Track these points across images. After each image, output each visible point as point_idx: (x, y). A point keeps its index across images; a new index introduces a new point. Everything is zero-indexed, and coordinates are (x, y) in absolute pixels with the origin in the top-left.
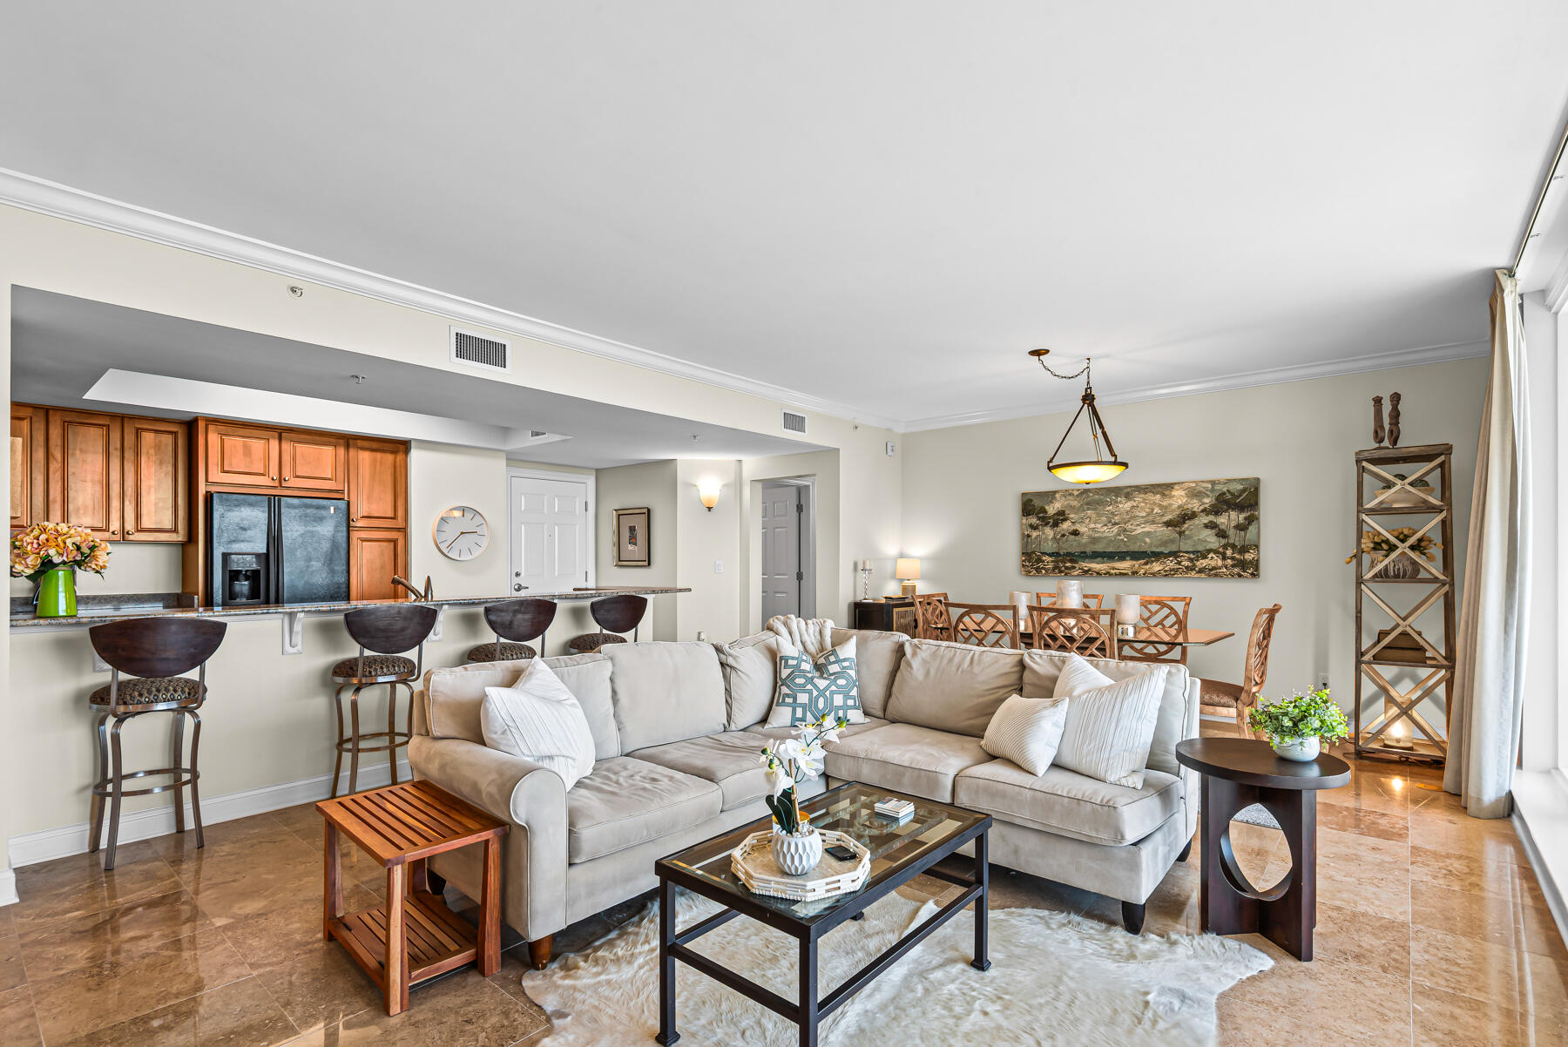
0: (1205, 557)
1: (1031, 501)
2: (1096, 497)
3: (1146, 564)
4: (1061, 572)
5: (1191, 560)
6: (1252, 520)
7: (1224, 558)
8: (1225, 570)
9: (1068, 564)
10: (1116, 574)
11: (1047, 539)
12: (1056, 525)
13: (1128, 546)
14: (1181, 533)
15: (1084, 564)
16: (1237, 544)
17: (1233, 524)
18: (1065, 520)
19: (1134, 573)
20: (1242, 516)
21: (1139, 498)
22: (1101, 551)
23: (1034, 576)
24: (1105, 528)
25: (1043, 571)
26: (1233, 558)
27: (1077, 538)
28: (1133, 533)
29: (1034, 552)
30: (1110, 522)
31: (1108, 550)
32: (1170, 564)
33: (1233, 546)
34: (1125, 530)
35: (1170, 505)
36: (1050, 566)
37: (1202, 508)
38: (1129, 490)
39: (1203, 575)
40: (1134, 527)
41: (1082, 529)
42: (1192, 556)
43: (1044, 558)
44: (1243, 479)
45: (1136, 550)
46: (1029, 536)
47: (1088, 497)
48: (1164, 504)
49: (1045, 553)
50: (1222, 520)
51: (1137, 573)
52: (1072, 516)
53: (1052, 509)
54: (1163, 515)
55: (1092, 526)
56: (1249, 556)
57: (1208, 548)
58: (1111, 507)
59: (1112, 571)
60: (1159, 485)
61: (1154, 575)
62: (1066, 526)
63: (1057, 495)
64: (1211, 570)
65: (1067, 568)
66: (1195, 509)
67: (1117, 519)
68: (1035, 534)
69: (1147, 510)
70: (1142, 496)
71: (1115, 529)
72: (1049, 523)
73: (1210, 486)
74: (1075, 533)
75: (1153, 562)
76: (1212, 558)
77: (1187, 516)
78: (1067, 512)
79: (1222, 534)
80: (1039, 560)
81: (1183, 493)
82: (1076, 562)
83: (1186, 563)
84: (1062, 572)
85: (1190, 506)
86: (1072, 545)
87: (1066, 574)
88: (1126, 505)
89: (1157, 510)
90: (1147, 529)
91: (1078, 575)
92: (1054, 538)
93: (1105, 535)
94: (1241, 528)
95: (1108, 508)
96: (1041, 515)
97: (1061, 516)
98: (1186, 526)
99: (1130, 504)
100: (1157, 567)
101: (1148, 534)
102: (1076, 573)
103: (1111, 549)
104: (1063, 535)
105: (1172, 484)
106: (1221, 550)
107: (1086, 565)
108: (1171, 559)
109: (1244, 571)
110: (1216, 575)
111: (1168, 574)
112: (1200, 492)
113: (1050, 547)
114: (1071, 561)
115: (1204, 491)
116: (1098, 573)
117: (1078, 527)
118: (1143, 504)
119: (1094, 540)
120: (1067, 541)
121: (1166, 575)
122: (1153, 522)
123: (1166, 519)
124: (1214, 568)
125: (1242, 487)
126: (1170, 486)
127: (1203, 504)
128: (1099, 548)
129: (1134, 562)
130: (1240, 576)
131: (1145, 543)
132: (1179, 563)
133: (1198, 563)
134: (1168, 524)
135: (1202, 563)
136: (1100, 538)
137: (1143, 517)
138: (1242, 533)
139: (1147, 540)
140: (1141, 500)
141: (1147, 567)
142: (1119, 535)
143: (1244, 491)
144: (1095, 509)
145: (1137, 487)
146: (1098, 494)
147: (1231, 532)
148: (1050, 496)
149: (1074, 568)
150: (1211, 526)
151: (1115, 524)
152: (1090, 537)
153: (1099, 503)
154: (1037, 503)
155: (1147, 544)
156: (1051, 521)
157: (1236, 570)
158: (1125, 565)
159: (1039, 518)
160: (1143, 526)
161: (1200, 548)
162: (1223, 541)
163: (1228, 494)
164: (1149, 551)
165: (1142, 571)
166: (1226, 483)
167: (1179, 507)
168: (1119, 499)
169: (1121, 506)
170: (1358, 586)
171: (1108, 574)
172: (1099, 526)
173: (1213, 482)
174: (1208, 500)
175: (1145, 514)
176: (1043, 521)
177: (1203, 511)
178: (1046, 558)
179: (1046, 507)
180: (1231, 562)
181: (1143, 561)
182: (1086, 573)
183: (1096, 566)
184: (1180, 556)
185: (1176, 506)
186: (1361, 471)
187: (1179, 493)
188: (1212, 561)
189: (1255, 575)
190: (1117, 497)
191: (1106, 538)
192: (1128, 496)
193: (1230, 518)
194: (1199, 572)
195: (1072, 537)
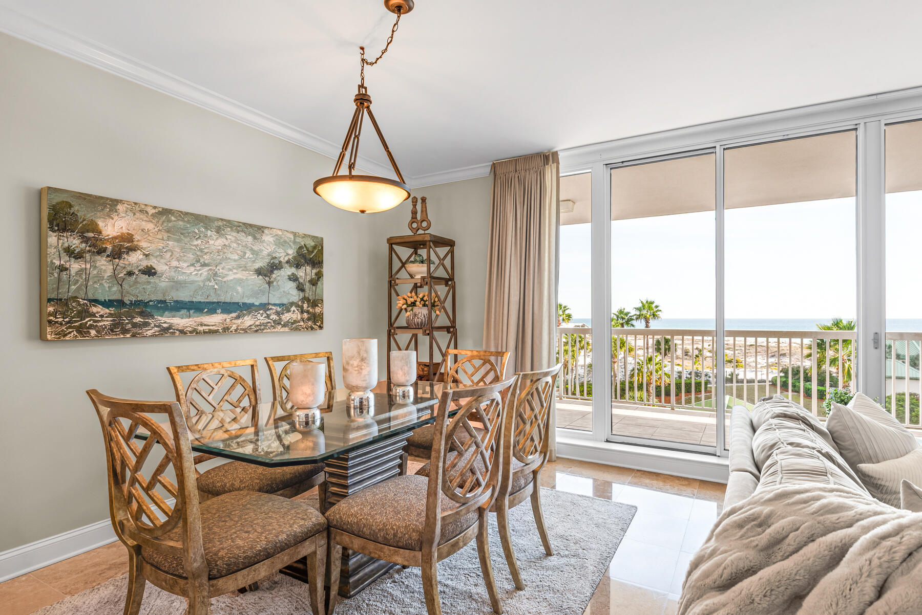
0: (289, 311)
1: (71, 206)
2: (181, 223)
3: (238, 317)
4: (125, 331)
5: (278, 313)
6: (319, 275)
7: (302, 312)
8: (302, 323)
9: (138, 320)
10: (205, 332)
11: (99, 278)
12: (117, 254)
13: (219, 295)
14: (269, 283)
15: (163, 319)
16: (310, 298)
17: (308, 278)
18: (132, 249)
19: (226, 330)
20: (314, 271)
21: (231, 236)
22: (187, 300)
23: (73, 339)
24: (192, 269)
25: (93, 332)
26: (308, 312)
27: (152, 279)
28: (225, 279)
29: (74, 298)
30: (198, 261)
31: (194, 300)
32: (261, 318)
33: (308, 300)
34: (215, 274)
35: (261, 250)
36: (107, 322)
37: (286, 259)
38: (220, 223)
39: (286, 329)
40: (225, 272)
41: (160, 267)
42: (279, 309)
43: (94, 309)
44: (314, 237)
45: (228, 300)
46: (62, 269)
47: (169, 221)
48: (255, 248)
50: (301, 273)
51: (228, 329)
52: (143, 244)
53: (110, 229)
54: (254, 262)
55: (174, 263)
56: (318, 310)
57: (291, 301)
58: (199, 242)
59: (200, 328)
60: (251, 225)
61: (245, 331)
62: (134, 259)
63: (120, 207)
64: (292, 324)
65: (135, 325)
66: (282, 259)
67: (206, 258)
68: (75, 266)
69: (239, 252)
70: (235, 234)
72: (104, 251)
73: (292, 237)
74: (150, 272)
75: (244, 315)
76: (294, 311)
77: (274, 266)
78: (136, 238)
79: (300, 288)
80: (84, 313)
81: (271, 240)
82: (152, 316)
83: (274, 317)
84: (127, 331)
85: (277, 255)
86: (145, 290)
87: (134, 336)
88: (216, 242)
89: (248, 254)
90: (239, 276)
91: (153, 336)
92: (114, 276)
93: (192, 278)
94: (314, 283)
95: (196, 243)
96: (91, 235)
98: (274, 276)
99: (220, 242)
100: (248, 321)
101: (240, 281)
102: (149, 333)
103: (198, 298)
104: (130, 274)
105: (262, 227)
106: (300, 303)
107: (166, 319)
108: (261, 312)
109: (315, 324)
110: (296, 329)
111: (258, 330)
112: (285, 242)
113: (104, 290)
114: (142, 314)
115: (288, 241)
116: (182, 332)
117: (153, 262)
118: (235, 245)
119: (177, 285)
120: (136, 282)
121: (257, 331)
122: (245, 269)
123: (257, 265)
124: (295, 322)
125: (313, 244)
126: (261, 229)
127: (288, 254)
128: (184, 296)
129: (225, 316)
130: (312, 328)
131: (238, 293)
132: (268, 316)
133: (283, 317)
134: (259, 272)
135: (286, 317)
136: (185, 282)
137: (235, 261)
138: (314, 288)
139: (239, 289)
140: (233, 239)
141: (239, 321)
142: (209, 280)
143: (315, 247)
144: (179, 241)
145: (229, 221)
146: (183, 220)
147: (307, 286)
148: (109, 205)
149: (146, 324)
150: (294, 278)
151: (205, 265)
152: (171, 280)
153: (183, 232)
154: (82, 211)
155: (238, 295)
156: (110, 247)
157: (310, 323)
158: (215, 320)
159: (86, 240)
160: (235, 271)
161: (285, 301)
162: (302, 295)
163: (305, 249)
164: (241, 301)
165: (234, 327)
166: (303, 237)
167: (269, 255)
168: (209, 233)
169: (211, 242)
170: (389, 332)
171: (195, 332)
172: (185, 265)
173: (295, 234)
174: (292, 252)
175: (237, 257)
176: (94, 245)
177: (288, 262)
178: (98, 309)
179: (101, 224)
180: (306, 315)
181: (234, 315)
182: (165, 331)
183: (179, 321)
184: (269, 309)
185: (265, 252)
186: (391, 250)
187: (268, 238)
188: (293, 315)
189: (321, 327)
190: (206, 228)
191: (192, 282)
192: (218, 230)
193: (306, 273)
194: (284, 326)
195: (145, 278)
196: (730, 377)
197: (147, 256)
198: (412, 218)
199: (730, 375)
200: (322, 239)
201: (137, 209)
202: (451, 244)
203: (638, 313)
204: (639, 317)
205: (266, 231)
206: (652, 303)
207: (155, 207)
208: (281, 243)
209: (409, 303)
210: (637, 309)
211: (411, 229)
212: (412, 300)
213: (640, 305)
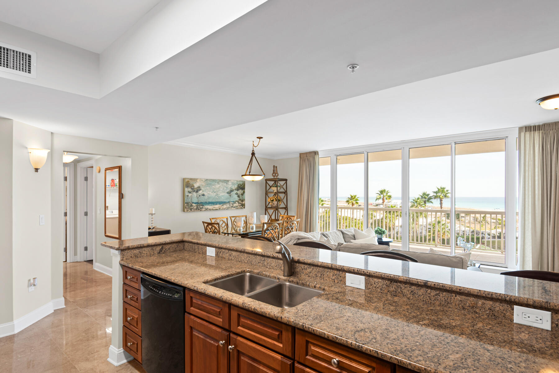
0: (235, 203)
1: (189, 182)
2: (210, 182)
3: (222, 206)
4: (199, 210)
5: (232, 204)
6: (244, 192)
7: (239, 203)
8: (239, 207)
9: (201, 207)
10: (215, 210)
11: (194, 197)
12: (197, 192)
13: (218, 200)
14: (230, 196)
17: (241, 193)
18: (200, 190)
19: (219, 209)
20: (242, 191)
21: (221, 183)
23: (190, 212)
25: (193, 210)
26: (241, 203)
27: (204, 197)
29: (190, 202)
30: (213, 191)
32: (228, 205)
33: (241, 200)
34: (217, 194)
36: (195, 207)
38: (218, 181)
39: (235, 209)
41: (205, 194)
43: (193, 205)
44: (242, 181)
45: (220, 201)
46: (187, 196)
47: (207, 182)
48: (227, 186)
49: (193, 203)
53: (196, 186)
55: (208, 192)
56: (243, 203)
57: (236, 200)
59: (214, 209)
60: (226, 180)
61: (224, 209)
62: (200, 192)
63: (198, 180)
64: (236, 207)
65: (201, 208)
66: (233, 189)
68: (190, 195)
70: (222, 183)
71: (215, 194)
72: (195, 191)
74: (203, 195)
75: (224, 205)
77: (232, 191)
78: (201, 187)
79: (239, 197)
80: (191, 206)
81: (231, 183)
82: (203, 206)
83: (231, 205)
85: (232, 187)
86: (202, 199)
87: (200, 211)
88: (218, 186)
89: (225, 188)
90: (223, 194)
92: (197, 196)
95: (213, 187)
96: (192, 188)
97: (199, 189)
98: (231, 193)
100: (225, 206)
101: (223, 196)
102: (203, 210)
103: (213, 201)
104: (200, 196)
106: (238, 201)
107: (207, 207)
110: (237, 208)
111: (227, 209)
113: (195, 200)
114: (202, 205)
115: (235, 183)
116: (210, 210)
118: (222, 186)
119: (209, 198)
122: (224, 192)
123: (227, 191)
124: (237, 206)
125: (242, 183)
126: (228, 181)
127: (235, 187)
128: (210, 201)
129: (219, 205)
130: (242, 208)
132: (230, 205)
133: (234, 205)
134: (228, 193)
135: (235, 205)
138: (242, 196)
139: (223, 198)
141: (223, 207)
143: (243, 184)
144: (209, 187)
145: (220, 180)
147: (240, 196)
148: (195, 180)
149: (203, 208)
150: (237, 194)
152: (208, 196)
153: (210, 184)
154: (191, 182)
155: (222, 199)
156: (196, 190)
158: (217, 206)
159: (192, 189)
161: (234, 200)
162: (239, 198)
163: (240, 185)
165: (221, 208)
166: (239, 182)
167: (230, 188)
168: (216, 184)
169: (216, 186)
170: (266, 209)
171: (213, 210)
172: (210, 193)
173: (237, 181)
174: (236, 186)
175: (222, 189)
176: (193, 190)
177: (235, 189)
178: (194, 205)
179: (194, 185)
180: (240, 204)
181: (221, 205)
182: (206, 209)
183: (209, 207)
184: (230, 203)
185: (229, 187)
186: (266, 182)
187: (230, 183)
188: (237, 204)
189: (244, 208)
190: (215, 183)
191: (212, 197)
192: (218, 183)
193: (240, 192)
194: (234, 208)
195: (202, 196)
196: (499, 235)
197: (203, 191)
198: (273, 172)
199: (499, 234)
200: (245, 181)
201: (201, 180)
202: (286, 180)
203: (435, 194)
204: (436, 197)
205: (230, 181)
206: (444, 188)
207: (205, 179)
208: (233, 184)
209: (272, 200)
210: (434, 192)
211: (273, 176)
212: (272, 199)
213: (437, 190)
